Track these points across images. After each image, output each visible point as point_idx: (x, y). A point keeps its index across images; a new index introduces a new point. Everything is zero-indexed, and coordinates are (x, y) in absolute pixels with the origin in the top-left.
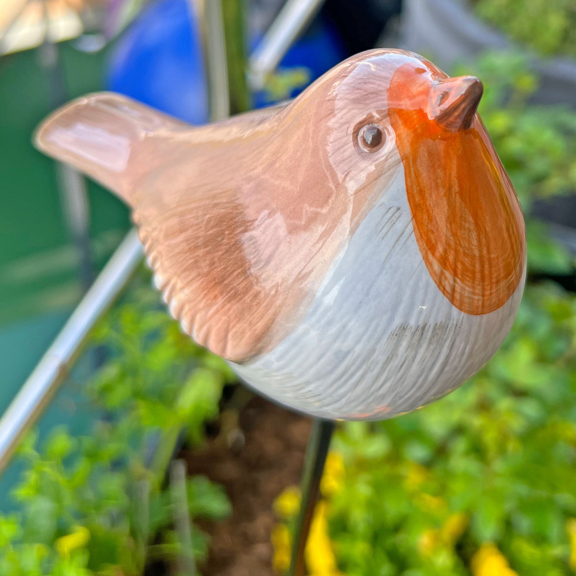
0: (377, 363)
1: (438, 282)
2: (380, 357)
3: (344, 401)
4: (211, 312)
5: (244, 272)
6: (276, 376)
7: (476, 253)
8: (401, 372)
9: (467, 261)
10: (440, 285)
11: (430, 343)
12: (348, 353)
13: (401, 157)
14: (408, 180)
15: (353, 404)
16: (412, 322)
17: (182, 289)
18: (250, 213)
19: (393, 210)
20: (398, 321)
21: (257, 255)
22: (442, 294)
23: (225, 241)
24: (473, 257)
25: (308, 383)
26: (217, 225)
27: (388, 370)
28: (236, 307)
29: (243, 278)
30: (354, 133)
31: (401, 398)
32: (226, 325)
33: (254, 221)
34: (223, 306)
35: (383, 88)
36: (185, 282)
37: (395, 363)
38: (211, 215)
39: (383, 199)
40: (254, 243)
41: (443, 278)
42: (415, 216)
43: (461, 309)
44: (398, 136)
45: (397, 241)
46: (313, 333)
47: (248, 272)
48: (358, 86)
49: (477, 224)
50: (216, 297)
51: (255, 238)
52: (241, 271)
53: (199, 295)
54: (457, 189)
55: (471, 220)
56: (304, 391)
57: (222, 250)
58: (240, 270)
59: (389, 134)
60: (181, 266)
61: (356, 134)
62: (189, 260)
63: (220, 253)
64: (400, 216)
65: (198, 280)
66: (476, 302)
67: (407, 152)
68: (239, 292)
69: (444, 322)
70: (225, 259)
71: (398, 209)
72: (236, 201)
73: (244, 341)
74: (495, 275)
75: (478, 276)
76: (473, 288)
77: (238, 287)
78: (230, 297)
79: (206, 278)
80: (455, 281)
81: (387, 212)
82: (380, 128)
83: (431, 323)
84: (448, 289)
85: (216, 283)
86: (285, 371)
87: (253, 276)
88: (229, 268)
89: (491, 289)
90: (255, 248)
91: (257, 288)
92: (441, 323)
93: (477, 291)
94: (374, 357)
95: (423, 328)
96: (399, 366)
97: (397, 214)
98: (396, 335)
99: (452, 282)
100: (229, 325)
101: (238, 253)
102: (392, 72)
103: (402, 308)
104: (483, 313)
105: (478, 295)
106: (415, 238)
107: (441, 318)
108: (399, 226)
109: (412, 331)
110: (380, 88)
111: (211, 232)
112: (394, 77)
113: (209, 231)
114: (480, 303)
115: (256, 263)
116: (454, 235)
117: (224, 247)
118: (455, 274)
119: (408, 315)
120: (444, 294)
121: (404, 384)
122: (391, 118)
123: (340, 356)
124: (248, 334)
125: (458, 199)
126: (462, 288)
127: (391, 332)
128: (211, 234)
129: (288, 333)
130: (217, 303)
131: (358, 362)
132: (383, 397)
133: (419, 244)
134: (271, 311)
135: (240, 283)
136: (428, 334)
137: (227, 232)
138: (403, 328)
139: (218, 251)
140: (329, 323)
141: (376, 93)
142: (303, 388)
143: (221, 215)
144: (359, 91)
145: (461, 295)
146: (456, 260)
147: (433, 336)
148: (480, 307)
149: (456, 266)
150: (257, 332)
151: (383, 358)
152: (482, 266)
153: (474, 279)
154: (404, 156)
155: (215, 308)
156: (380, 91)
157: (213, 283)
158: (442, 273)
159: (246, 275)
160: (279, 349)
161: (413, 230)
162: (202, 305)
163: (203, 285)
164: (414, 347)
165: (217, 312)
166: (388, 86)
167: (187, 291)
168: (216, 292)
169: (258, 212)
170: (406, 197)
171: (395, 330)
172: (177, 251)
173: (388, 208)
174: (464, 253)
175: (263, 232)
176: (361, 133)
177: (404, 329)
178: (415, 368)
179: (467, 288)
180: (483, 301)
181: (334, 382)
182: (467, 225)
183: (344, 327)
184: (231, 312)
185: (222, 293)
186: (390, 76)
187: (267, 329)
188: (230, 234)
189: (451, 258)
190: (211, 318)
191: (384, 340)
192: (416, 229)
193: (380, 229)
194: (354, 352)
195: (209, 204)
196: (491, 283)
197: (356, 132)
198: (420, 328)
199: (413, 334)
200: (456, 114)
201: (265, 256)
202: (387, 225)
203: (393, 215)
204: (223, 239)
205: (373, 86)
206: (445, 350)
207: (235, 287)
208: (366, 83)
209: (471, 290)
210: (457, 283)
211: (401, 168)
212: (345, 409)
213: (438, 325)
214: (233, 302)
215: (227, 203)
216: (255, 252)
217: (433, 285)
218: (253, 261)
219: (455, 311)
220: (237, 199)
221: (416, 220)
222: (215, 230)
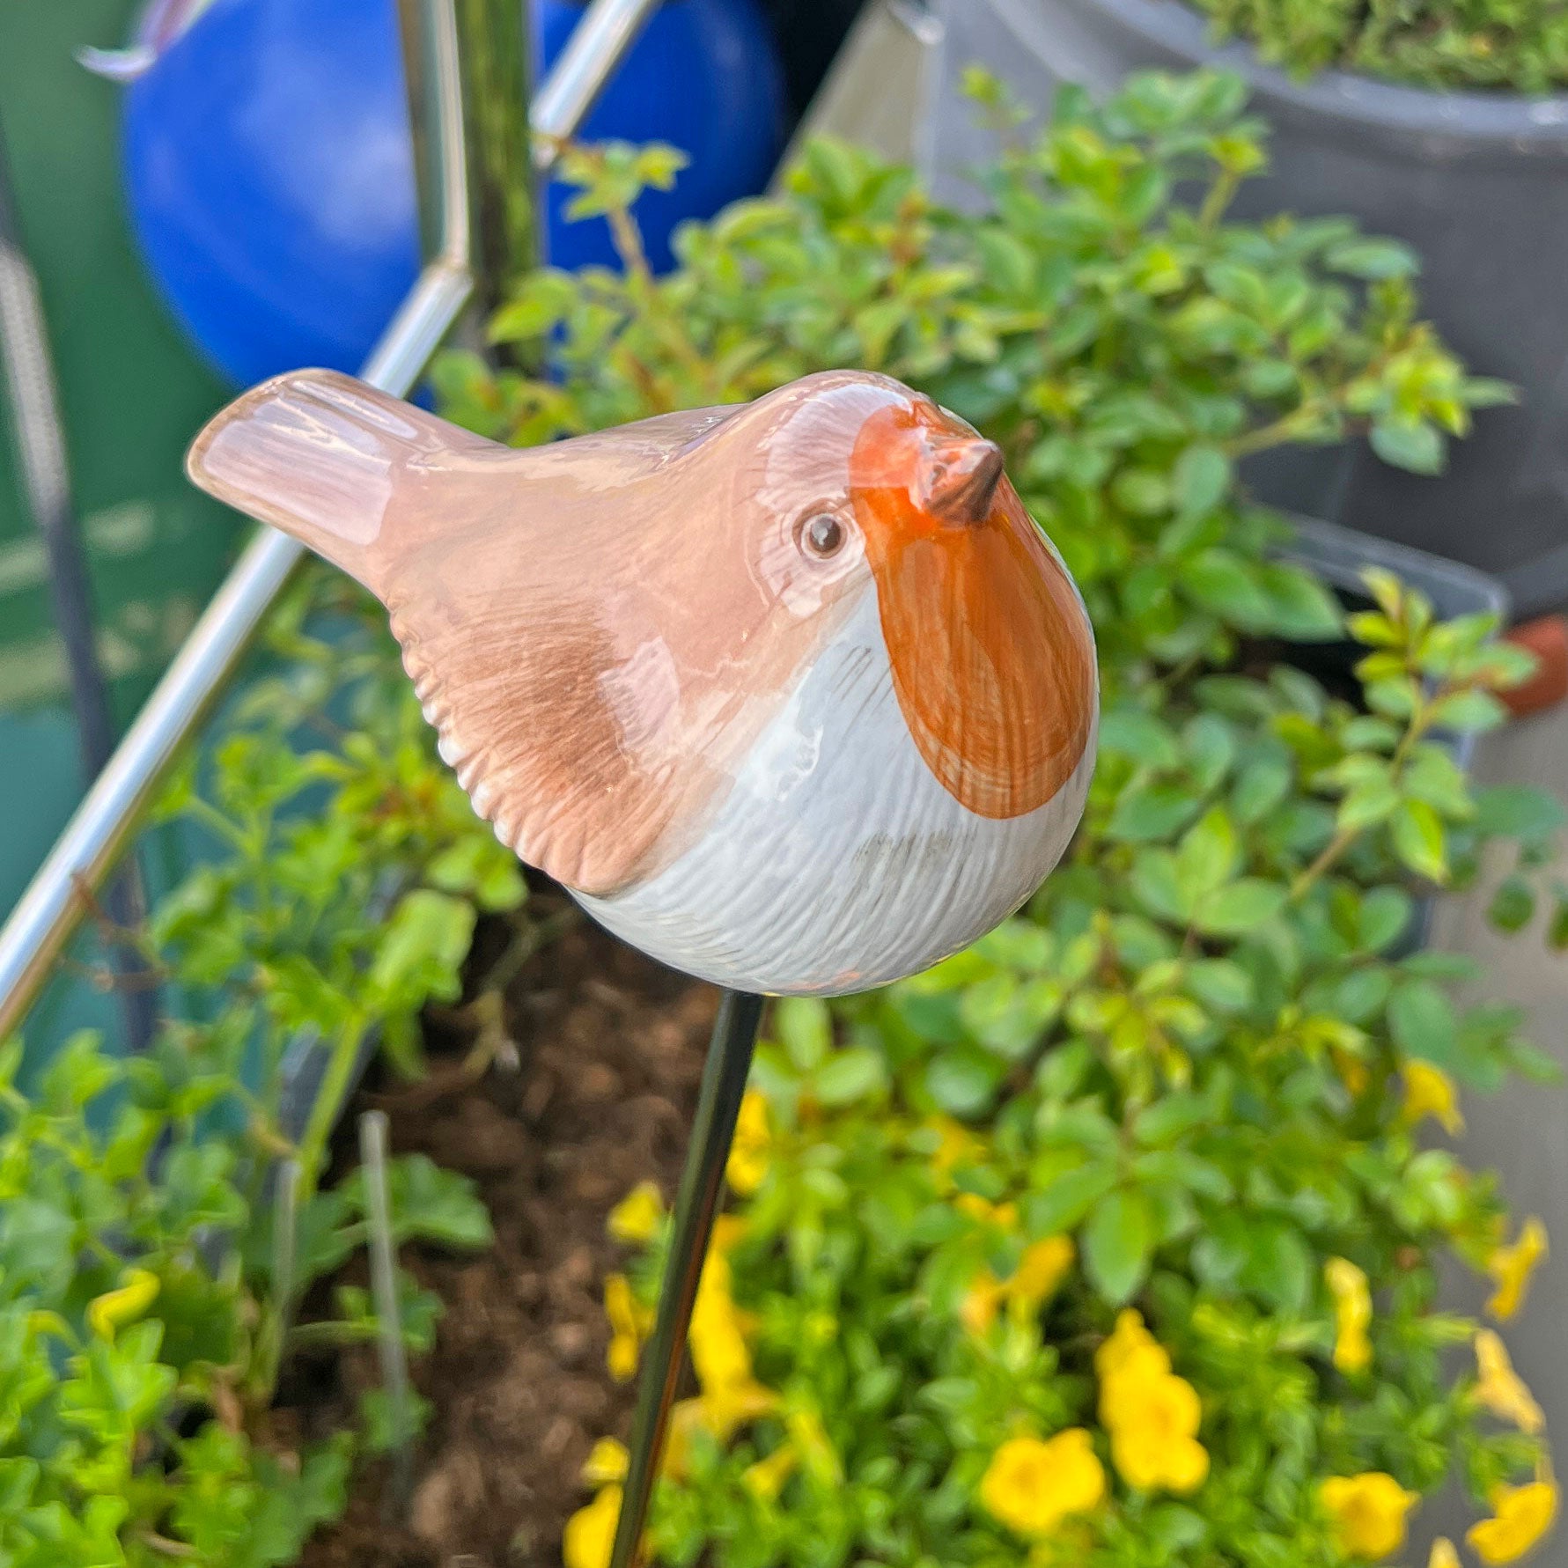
0: (835, 899)
1: (934, 768)
2: (839, 888)
3: (779, 960)
4: (555, 810)
5: (612, 747)
6: (664, 919)
7: (999, 718)
8: (876, 913)
9: (983, 733)
10: (938, 771)
11: (922, 866)
12: (787, 882)
13: (872, 569)
14: (885, 604)
15: (794, 967)
16: (893, 832)
17: (501, 768)
18: (621, 646)
19: (859, 653)
20: (868, 831)
21: (634, 719)
22: (941, 787)
23: (578, 692)
24: (993, 727)
25: (720, 931)
26: (562, 663)
27: (853, 909)
28: (596, 805)
29: (610, 756)
30: (794, 528)
31: (877, 956)
32: (581, 834)
33: (626, 661)
34: (575, 803)
35: (842, 456)
36: (505, 759)
37: (866, 897)
38: (550, 646)
39: (845, 635)
40: (629, 699)
41: (943, 760)
42: (895, 663)
43: (973, 809)
44: (868, 535)
45: (868, 700)
46: (731, 849)
47: (619, 747)
48: (802, 450)
49: (998, 670)
50: (562, 786)
51: (630, 690)
52: (607, 744)
53: (533, 782)
54: (965, 617)
55: (991, 666)
56: (710, 944)
57: (573, 708)
58: (604, 744)
59: (853, 530)
60: (498, 731)
61: (797, 530)
62: (511, 721)
63: (571, 712)
64: (870, 662)
65: (532, 756)
66: (999, 799)
67: (881, 561)
68: (604, 780)
69: (945, 830)
70: (577, 723)
71: (868, 651)
72: (595, 624)
73: (611, 860)
74: (1031, 753)
75: (1002, 755)
76: (995, 775)
77: (601, 772)
78: (587, 788)
79: (545, 755)
80: (962, 765)
81: (849, 656)
82: (839, 519)
83: (924, 833)
84: (952, 777)
85: (562, 763)
86: (678, 911)
87: (626, 754)
88: (585, 739)
89: (1025, 775)
90: (630, 706)
91: (633, 773)
92: (941, 832)
93: (1001, 781)
94: (828, 890)
95: (911, 842)
96: (873, 902)
97: (867, 659)
98: (866, 853)
99: (957, 766)
100: (585, 833)
101: (602, 714)
102: (858, 427)
103: (875, 811)
104: (1013, 815)
105: (1004, 786)
106: (896, 697)
107: (940, 825)
108: (870, 677)
109: (892, 847)
110: (838, 456)
111: (551, 675)
112: (859, 436)
113: (547, 673)
114: (1007, 801)
115: (635, 732)
116: (962, 691)
117: (576, 703)
118: (963, 754)
119: (885, 821)
120: (944, 785)
121: (882, 933)
122: (855, 506)
123: (776, 887)
124: (617, 851)
125: (967, 633)
126: (974, 777)
127: (856, 849)
128: (552, 679)
129: (686, 849)
130: (565, 797)
131: (805, 896)
132: (847, 953)
133: (902, 707)
134: (659, 814)
135: (605, 765)
136: (920, 852)
137: (581, 678)
138: (878, 841)
139: (565, 709)
140: (757, 834)
141: (832, 464)
142: (711, 939)
143: (569, 646)
144: (803, 459)
145: (974, 789)
146: (964, 731)
147: (927, 854)
148: (1008, 806)
149: (964, 740)
150: (634, 846)
151: (843, 892)
152: (1009, 738)
153: (995, 761)
154: (877, 565)
155: (561, 805)
156: (838, 461)
157: (558, 763)
158: (941, 752)
159: (616, 752)
160: (670, 876)
161: (891, 683)
162: (537, 798)
163: (539, 765)
164: (896, 872)
165: (565, 811)
166: (850, 451)
167: (508, 773)
168: (563, 779)
169: (635, 648)
170: (880, 631)
171: (864, 845)
172: (489, 703)
173: (851, 649)
174: (978, 721)
175: (644, 682)
176: (807, 527)
177: (879, 843)
178: (897, 907)
179: (983, 776)
180: (1012, 797)
181: (763, 930)
182: (982, 674)
183: (780, 840)
184: (589, 812)
185: (573, 781)
186: (854, 434)
187: (652, 841)
188: (586, 681)
189: (956, 727)
190: (553, 821)
191: (846, 862)
192: (898, 683)
193: (839, 682)
194: (798, 880)
195: (546, 625)
196: (1026, 768)
197: (798, 527)
198: (906, 843)
199: (895, 851)
200: (961, 500)
201: (647, 723)
202: (849, 677)
203: (860, 661)
204: (574, 689)
205: (825, 450)
206: (949, 876)
207: (597, 771)
208: (814, 445)
209: (990, 778)
210: (966, 767)
211: (872, 588)
212: (781, 976)
213: (936, 836)
214: (593, 796)
215: (578, 626)
216: (631, 713)
217: (926, 772)
218: (627, 729)
219: (964, 814)
220: (596, 620)
221: (896, 667)
222: (559, 672)
